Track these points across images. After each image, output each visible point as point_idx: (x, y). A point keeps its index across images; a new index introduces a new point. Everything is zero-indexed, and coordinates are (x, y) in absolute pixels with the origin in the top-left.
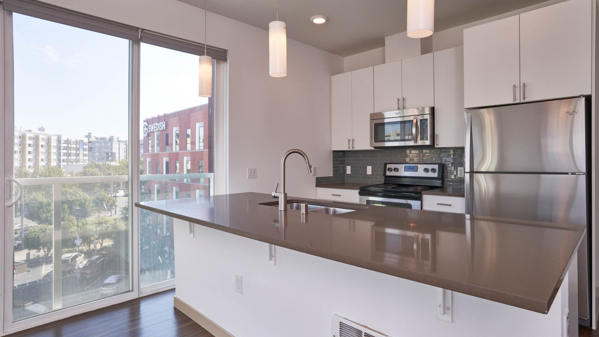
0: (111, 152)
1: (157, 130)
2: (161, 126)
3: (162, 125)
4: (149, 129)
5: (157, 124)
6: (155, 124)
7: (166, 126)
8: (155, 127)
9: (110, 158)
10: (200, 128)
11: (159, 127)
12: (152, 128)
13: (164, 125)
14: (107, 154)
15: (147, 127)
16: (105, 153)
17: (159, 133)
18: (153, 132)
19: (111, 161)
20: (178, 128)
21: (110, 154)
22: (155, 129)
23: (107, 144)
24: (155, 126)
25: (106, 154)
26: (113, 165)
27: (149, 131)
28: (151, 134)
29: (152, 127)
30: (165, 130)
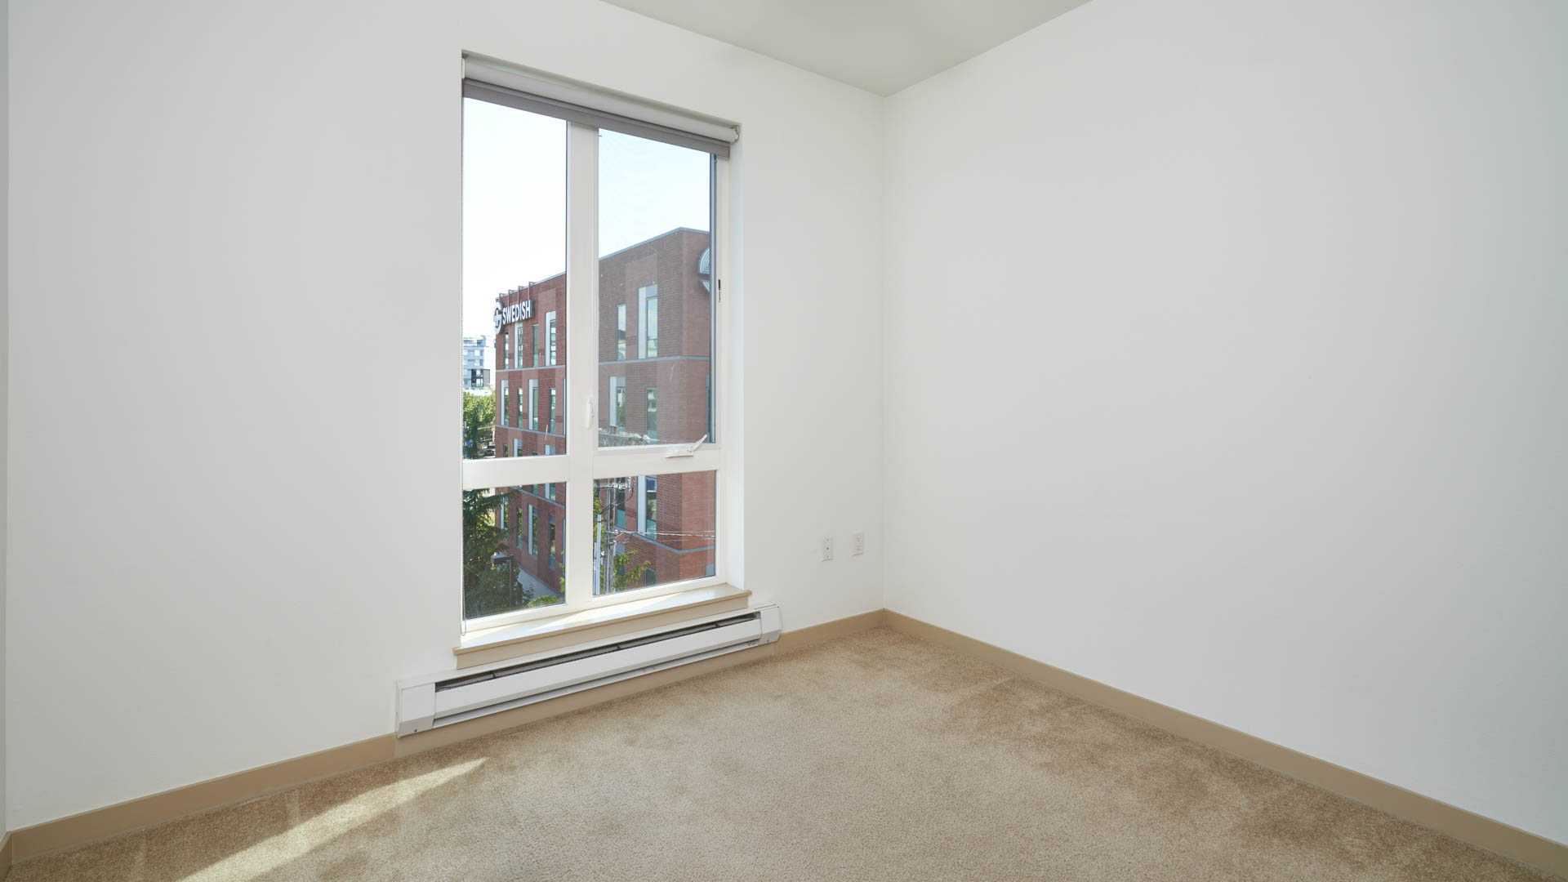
0: (481, 367)
1: (517, 319)
2: (524, 310)
3: (525, 308)
4: (503, 318)
5: (517, 306)
6: (513, 307)
7: (534, 310)
8: (513, 313)
9: (478, 381)
10: (650, 302)
11: (520, 312)
12: (509, 316)
13: (528, 309)
14: (474, 372)
15: (501, 313)
16: (469, 370)
17: (521, 325)
18: (512, 324)
19: (481, 387)
20: (554, 313)
21: (478, 373)
22: (514, 317)
23: (473, 351)
24: (514, 310)
25: (470, 372)
26: (475, 395)
27: (504, 323)
28: (509, 329)
29: (509, 313)
30: (531, 318)
